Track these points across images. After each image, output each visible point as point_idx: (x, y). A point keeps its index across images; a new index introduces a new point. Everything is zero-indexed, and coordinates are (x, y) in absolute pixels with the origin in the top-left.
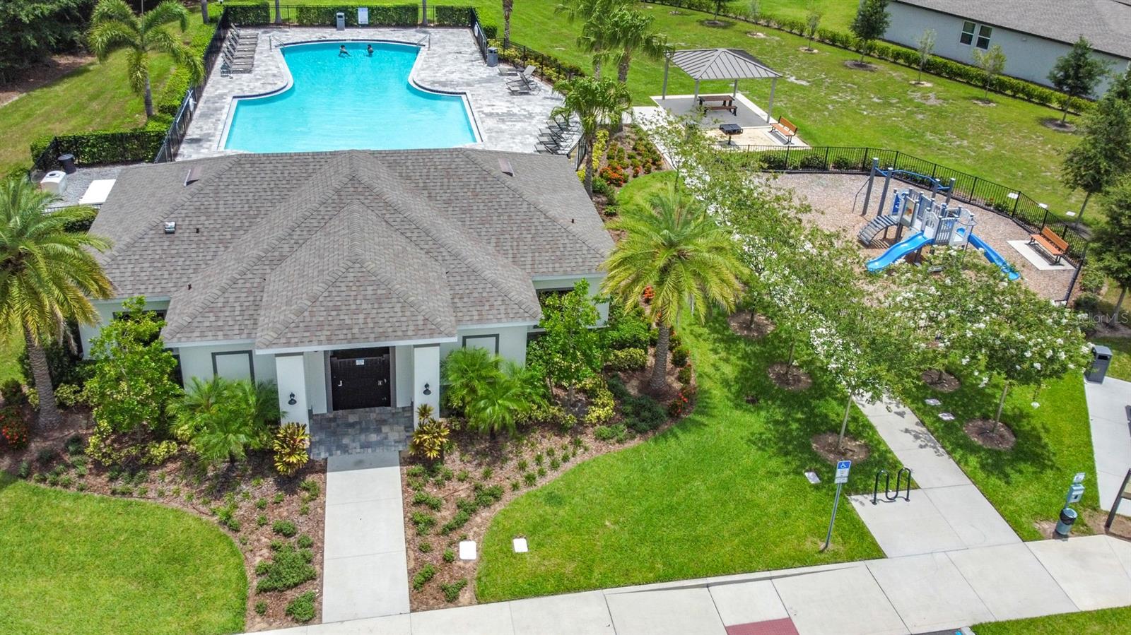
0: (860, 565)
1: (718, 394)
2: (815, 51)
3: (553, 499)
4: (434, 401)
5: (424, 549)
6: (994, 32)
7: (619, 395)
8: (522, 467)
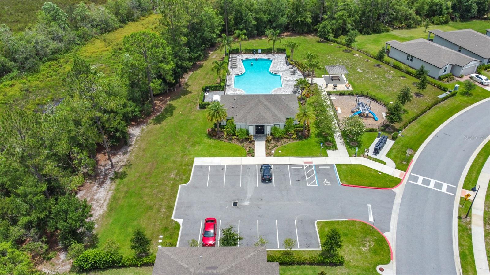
0: (324, 157)
1: (313, 135)
2: (369, 61)
3: (285, 147)
4: (270, 133)
5: (268, 151)
6: (414, 58)
7: (297, 134)
8: (281, 143)
